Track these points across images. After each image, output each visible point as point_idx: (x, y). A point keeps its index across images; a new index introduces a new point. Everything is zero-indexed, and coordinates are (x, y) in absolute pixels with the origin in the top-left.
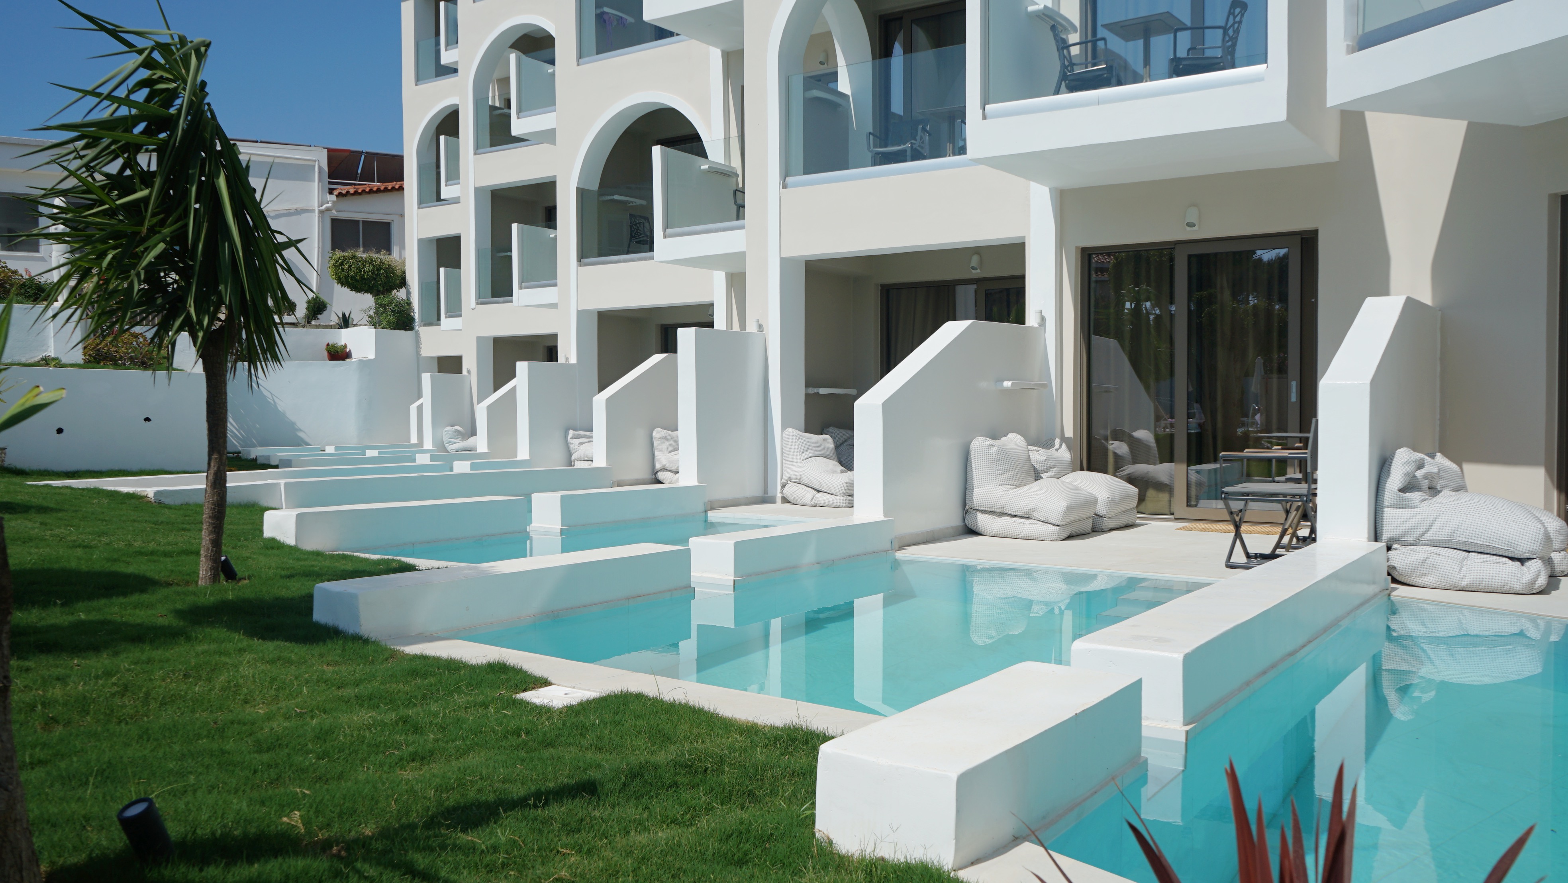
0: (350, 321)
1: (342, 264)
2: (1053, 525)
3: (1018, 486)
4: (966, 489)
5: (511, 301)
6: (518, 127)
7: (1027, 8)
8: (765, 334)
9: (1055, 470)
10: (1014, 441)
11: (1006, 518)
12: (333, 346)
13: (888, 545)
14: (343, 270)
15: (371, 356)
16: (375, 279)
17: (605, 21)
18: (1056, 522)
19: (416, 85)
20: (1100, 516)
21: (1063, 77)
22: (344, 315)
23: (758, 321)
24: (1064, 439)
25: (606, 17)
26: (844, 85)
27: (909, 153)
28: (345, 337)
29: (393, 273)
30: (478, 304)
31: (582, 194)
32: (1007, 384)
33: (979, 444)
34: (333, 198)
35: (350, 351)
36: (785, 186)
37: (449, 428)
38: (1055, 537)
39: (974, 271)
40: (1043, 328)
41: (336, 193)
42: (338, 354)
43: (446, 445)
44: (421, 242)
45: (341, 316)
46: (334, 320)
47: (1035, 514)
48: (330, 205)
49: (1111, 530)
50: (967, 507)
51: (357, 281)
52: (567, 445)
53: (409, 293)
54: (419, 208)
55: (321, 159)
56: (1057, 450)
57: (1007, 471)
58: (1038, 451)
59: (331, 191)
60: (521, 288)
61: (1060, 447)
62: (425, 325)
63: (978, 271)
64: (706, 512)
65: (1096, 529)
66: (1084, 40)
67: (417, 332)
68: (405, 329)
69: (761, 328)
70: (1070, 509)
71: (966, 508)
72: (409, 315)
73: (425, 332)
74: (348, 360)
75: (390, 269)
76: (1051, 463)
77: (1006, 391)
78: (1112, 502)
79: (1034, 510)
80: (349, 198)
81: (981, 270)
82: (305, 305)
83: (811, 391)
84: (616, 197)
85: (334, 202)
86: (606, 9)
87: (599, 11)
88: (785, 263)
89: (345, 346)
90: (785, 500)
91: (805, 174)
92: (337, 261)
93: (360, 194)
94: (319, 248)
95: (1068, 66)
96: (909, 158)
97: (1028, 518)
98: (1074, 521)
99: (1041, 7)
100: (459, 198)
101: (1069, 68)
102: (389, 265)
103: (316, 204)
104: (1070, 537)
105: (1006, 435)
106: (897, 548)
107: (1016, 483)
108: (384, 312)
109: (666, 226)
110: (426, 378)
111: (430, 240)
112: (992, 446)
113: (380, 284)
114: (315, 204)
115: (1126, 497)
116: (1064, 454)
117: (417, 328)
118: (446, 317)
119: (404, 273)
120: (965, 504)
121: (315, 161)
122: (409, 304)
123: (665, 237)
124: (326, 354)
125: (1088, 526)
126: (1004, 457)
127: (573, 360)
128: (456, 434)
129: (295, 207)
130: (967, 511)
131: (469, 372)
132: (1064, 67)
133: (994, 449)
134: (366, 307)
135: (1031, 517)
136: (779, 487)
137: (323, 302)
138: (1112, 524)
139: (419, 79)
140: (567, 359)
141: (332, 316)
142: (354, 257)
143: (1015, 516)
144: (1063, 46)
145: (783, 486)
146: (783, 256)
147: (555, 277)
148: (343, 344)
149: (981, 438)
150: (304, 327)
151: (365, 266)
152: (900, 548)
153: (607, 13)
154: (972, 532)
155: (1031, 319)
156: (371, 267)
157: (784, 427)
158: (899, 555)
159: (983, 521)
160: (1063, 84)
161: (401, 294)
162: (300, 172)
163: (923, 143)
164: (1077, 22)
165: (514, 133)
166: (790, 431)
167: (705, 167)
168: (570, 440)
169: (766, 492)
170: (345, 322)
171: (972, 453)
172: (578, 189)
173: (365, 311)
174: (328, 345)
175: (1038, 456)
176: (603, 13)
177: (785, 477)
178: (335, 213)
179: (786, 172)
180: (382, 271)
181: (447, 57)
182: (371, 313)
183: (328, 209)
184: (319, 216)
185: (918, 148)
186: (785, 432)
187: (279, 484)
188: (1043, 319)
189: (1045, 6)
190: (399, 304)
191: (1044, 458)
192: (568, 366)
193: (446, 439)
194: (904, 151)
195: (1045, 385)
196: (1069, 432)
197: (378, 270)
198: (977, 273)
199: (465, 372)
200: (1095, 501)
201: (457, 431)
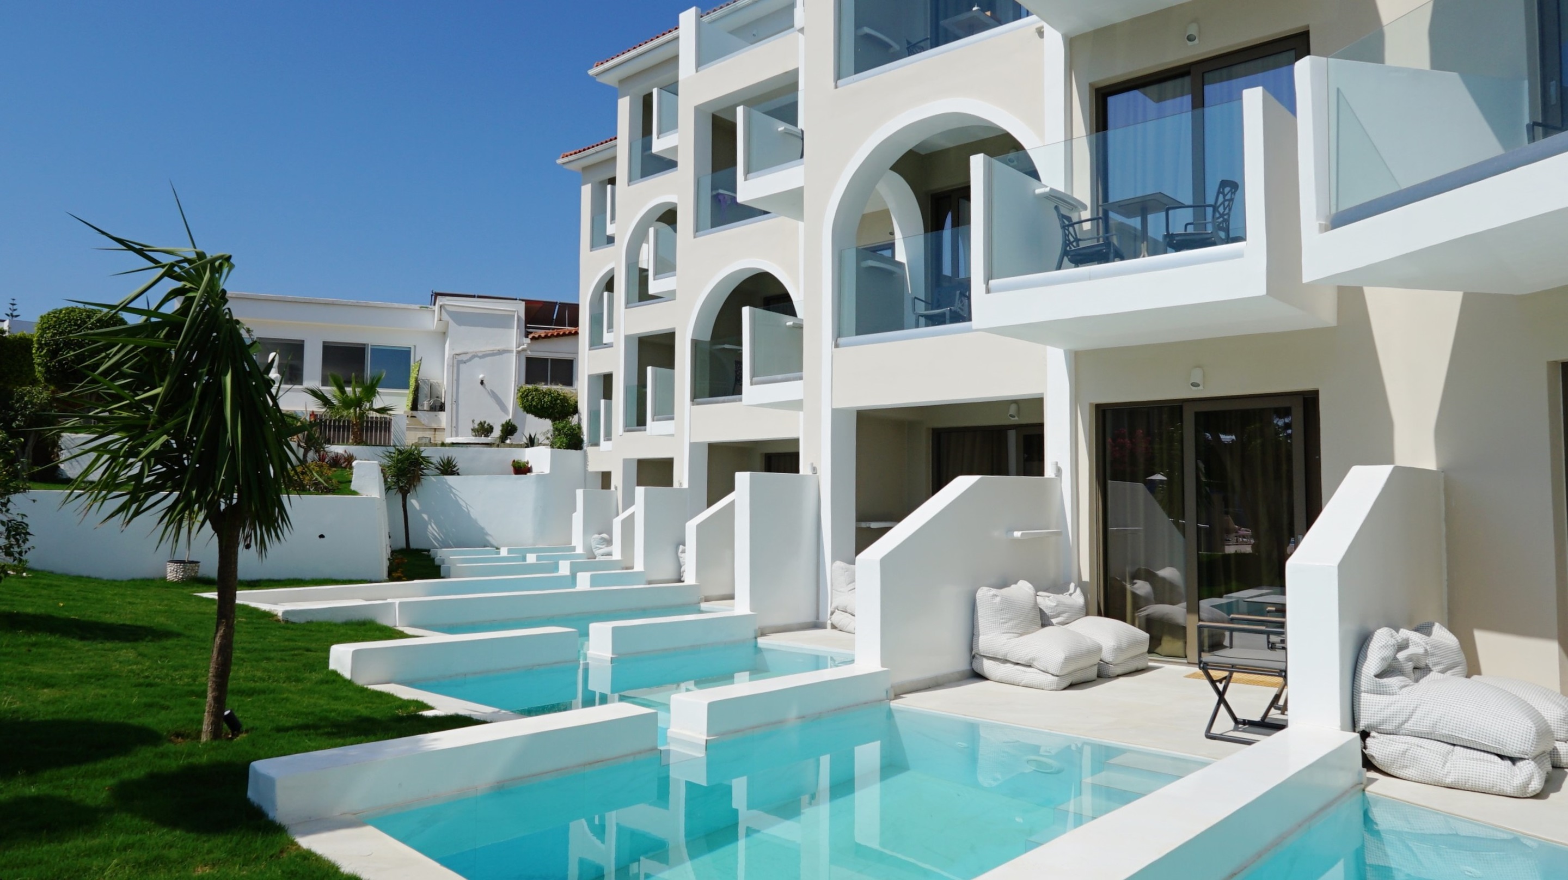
0: (536, 440)
1: (527, 395)
2: (1053, 675)
3: (1021, 635)
4: (973, 634)
5: (645, 430)
6: (654, 287)
7: (1034, 190)
8: (818, 476)
9: (1066, 615)
10: (1023, 589)
11: (1009, 665)
12: (518, 463)
13: (884, 695)
14: (527, 400)
15: (547, 471)
16: (552, 408)
17: (720, 200)
18: (1055, 673)
19: (591, 251)
20: (1107, 663)
21: (1065, 253)
22: (530, 436)
23: (812, 464)
24: (1081, 585)
25: (721, 198)
26: (901, 255)
27: (948, 316)
28: (529, 455)
29: (568, 403)
30: (625, 431)
31: (696, 344)
32: (1017, 534)
33: (984, 594)
34: (528, 341)
35: (531, 467)
36: (837, 346)
37: (596, 536)
38: (1054, 687)
39: (1013, 419)
40: (1059, 478)
41: (530, 336)
42: (521, 469)
43: (594, 550)
44: (591, 377)
45: (528, 437)
46: (525, 441)
47: (1035, 664)
48: (525, 346)
49: (1119, 676)
50: (973, 653)
51: (538, 409)
52: (678, 558)
53: (580, 419)
54: (590, 350)
55: (520, 308)
56: (1071, 595)
57: (1010, 620)
58: (1048, 597)
59: (527, 336)
60: (653, 420)
61: (1075, 591)
62: (592, 445)
63: (1016, 418)
64: (756, 638)
65: (1102, 675)
66: (1095, 216)
67: (585, 452)
68: (576, 449)
69: (814, 470)
70: (1068, 660)
71: (973, 656)
72: (580, 437)
73: (589, 450)
74: (528, 474)
75: (565, 400)
76: (1061, 609)
77: (1017, 540)
78: (1119, 650)
79: (1034, 659)
80: (540, 341)
81: (1018, 417)
82: (500, 428)
83: (864, 525)
84: (727, 346)
85: (528, 344)
86: (721, 191)
87: (715, 193)
88: (836, 413)
89: (528, 463)
90: (834, 627)
91: (857, 334)
92: (523, 394)
93: (549, 337)
94: (515, 381)
95: (1073, 242)
96: (948, 321)
97: (1030, 666)
98: (1075, 671)
99: (1047, 190)
100: (612, 343)
101: (1074, 244)
102: (564, 396)
103: (515, 346)
104: (1071, 686)
105: (1016, 583)
106: (893, 696)
107: (1019, 631)
108: (559, 435)
109: (753, 374)
110: (580, 493)
111: (598, 376)
112: (996, 596)
113: (557, 412)
114: (513, 346)
115: (1134, 643)
116: (1078, 599)
117: (585, 448)
118: (604, 440)
119: (577, 402)
120: (971, 650)
121: (515, 311)
122: (580, 428)
123: (752, 384)
124: (512, 469)
125: (1093, 673)
126: (1008, 606)
127: (686, 485)
128: (602, 541)
129: (498, 348)
130: (974, 657)
131: (616, 488)
132: (1067, 243)
133: (998, 599)
134: (545, 430)
135: (1032, 665)
136: (829, 613)
137: (514, 425)
138: (1119, 670)
139: (593, 246)
140: (681, 484)
141: (521, 437)
142: (536, 390)
143: (1017, 664)
144: (1067, 223)
145: (832, 613)
146: (834, 407)
147: (673, 412)
148: (526, 461)
149: (985, 589)
150: (498, 446)
151: (545, 397)
152: (897, 696)
153: (722, 194)
154: (978, 676)
155: (1049, 471)
156: (550, 398)
157: (833, 560)
158: (895, 704)
159: (988, 667)
160: (1066, 259)
161: (574, 420)
162: (501, 321)
163: (963, 305)
164: (1087, 201)
165: (652, 291)
166: (839, 563)
167: (790, 323)
168: (680, 555)
169: (818, 618)
170: (532, 442)
171: (978, 601)
172: (692, 340)
173: (544, 434)
174: (514, 461)
175: (1047, 601)
176: (718, 194)
177: (834, 605)
178: (529, 353)
179: (839, 333)
180: (559, 401)
181: (610, 229)
182: (549, 435)
183: (524, 350)
184: (516, 356)
185: (958, 310)
186: (834, 565)
187: (393, 604)
188: (1059, 471)
189: (1051, 189)
190: (572, 428)
191: (1055, 604)
192: (681, 490)
193: (594, 544)
194: (944, 314)
195: (1061, 534)
196: (1086, 577)
197: (556, 400)
198: (1016, 420)
199: (613, 488)
200: (1099, 649)
201: (602, 538)
